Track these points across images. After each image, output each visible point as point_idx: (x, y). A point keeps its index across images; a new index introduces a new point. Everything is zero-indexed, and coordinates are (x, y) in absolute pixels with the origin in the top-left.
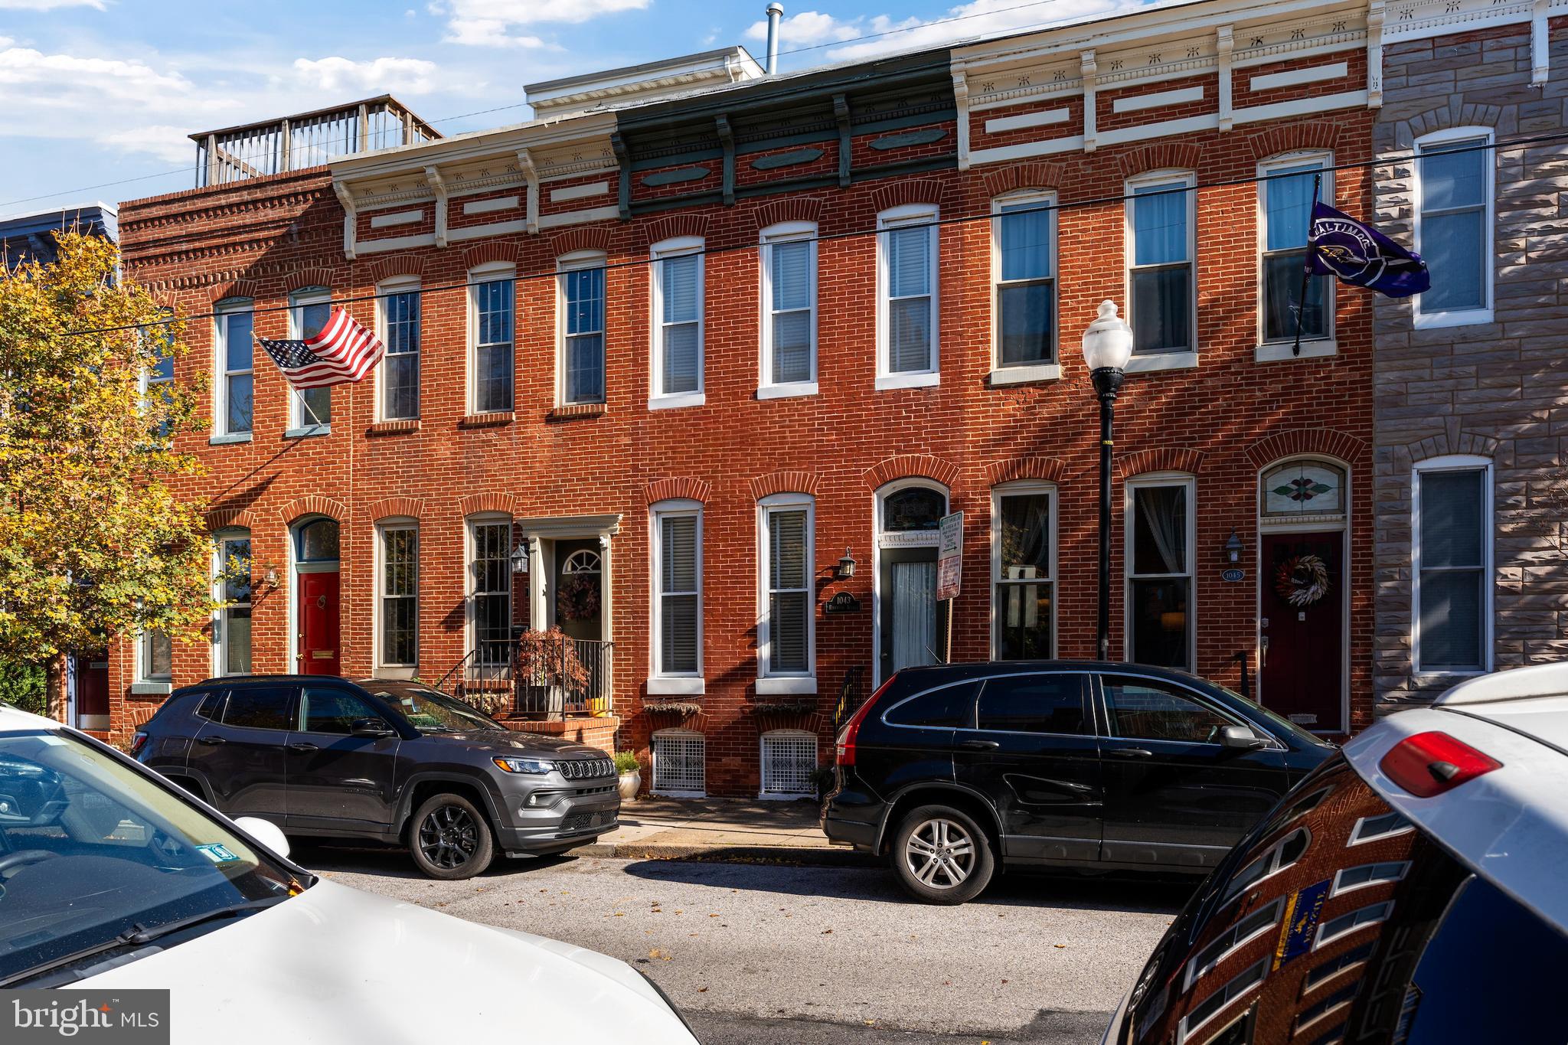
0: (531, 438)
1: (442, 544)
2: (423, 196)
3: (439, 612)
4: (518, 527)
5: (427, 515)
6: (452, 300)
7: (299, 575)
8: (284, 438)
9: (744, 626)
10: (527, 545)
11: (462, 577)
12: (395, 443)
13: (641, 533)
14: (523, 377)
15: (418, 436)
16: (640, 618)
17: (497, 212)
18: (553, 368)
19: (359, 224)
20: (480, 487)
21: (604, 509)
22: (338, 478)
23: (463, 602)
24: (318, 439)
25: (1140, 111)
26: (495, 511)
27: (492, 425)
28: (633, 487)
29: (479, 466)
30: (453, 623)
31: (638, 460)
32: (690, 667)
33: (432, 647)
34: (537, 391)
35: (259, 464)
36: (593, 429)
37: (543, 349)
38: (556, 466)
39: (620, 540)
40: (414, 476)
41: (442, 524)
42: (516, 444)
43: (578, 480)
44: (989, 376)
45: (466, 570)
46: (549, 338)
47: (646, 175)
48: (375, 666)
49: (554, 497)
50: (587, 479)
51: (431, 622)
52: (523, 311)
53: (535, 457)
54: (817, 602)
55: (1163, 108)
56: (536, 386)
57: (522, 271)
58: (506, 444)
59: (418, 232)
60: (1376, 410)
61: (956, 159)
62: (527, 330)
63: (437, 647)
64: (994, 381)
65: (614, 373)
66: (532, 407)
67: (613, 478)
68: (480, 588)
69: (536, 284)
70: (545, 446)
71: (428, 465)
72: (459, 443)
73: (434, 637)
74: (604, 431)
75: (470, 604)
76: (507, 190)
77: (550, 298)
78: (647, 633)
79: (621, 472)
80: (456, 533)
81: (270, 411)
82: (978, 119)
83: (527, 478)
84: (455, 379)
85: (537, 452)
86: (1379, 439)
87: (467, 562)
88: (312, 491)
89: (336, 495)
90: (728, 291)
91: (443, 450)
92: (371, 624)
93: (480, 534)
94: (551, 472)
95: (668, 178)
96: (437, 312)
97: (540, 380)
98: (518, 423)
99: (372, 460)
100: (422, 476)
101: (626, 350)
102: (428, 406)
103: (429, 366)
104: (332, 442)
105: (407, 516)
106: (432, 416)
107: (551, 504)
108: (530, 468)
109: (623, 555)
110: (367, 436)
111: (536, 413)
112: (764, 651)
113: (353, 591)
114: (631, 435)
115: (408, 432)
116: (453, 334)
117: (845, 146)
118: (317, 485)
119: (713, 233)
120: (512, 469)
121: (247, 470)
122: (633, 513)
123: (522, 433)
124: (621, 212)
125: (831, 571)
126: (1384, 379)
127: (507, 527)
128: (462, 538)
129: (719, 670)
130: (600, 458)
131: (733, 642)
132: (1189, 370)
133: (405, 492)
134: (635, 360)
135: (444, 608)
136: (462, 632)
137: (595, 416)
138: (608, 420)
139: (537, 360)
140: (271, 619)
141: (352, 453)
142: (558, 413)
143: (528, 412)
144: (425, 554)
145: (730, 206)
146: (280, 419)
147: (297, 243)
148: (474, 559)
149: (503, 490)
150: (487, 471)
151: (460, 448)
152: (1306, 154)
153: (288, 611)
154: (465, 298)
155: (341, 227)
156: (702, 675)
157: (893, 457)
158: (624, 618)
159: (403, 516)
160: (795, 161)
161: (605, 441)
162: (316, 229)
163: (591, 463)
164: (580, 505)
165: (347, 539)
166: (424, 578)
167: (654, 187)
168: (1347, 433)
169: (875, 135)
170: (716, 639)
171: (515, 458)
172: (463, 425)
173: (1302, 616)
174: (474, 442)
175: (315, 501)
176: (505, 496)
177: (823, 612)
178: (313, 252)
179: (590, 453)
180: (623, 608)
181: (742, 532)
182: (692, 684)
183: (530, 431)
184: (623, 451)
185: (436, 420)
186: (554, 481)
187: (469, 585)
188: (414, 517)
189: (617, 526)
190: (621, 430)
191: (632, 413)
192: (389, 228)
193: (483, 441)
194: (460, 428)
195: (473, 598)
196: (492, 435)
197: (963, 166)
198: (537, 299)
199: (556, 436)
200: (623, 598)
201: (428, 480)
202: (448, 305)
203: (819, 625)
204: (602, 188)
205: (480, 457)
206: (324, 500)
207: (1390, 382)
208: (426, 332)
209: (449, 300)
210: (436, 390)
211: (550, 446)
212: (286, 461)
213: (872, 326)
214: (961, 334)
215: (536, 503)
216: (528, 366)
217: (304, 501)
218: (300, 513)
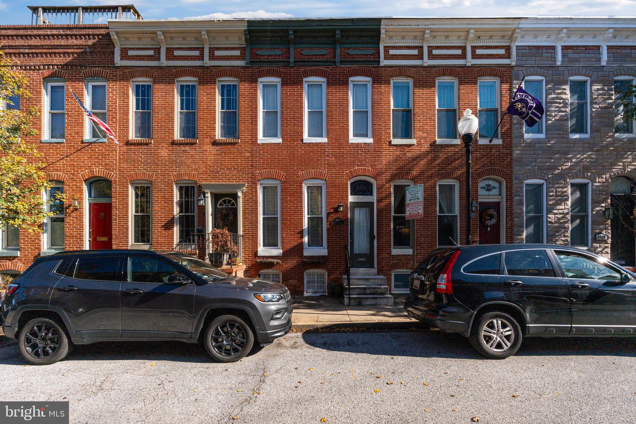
0: (205, 150)
1: (163, 192)
2: (154, 45)
3: (162, 221)
4: (200, 187)
5: (156, 180)
6: (168, 90)
7: (90, 204)
8: (82, 142)
9: (298, 229)
10: (204, 194)
11: (173, 207)
12: (140, 148)
13: (255, 192)
14: (201, 125)
15: (152, 146)
16: (254, 225)
17: (190, 56)
18: (215, 123)
19: (122, 53)
20: (182, 169)
21: (238, 181)
22: (111, 162)
23: (174, 217)
24: (100, 144)
25: (441, 55)
26: (189, 180)
27: (187, 144)
28: (251, 173)
29: (181, 161)
30: (168, 226)
31: (253, 163)
32: (275, 245)
33: (158, 236)
34: (208, 132)
35: (69, 153)
36: (233, 149)
37: (211, 115)
38: (217, 163)
39: (246, 194)
40: (149, 163)
41: (164, 184)
42: (199, 152)
43: (227, 169)
44: (391, 141)
45: (175, 204)
46: (213, 111)
47: (256, 50)
48: (130, 244)
49: (216, 175)
50: (231, 169)
51: (158, 226)
52: (202, 98)
53: (208, 159)
54: (328, 221)
55: (448, 55)
56: (207, 129)
57: (201, 83)
58: (194, 152)
59: (151, 60)
60: (514, 164)
61: (379, 61)
62: (203, 106)
63: (161, 236)
64: (393, 143)
65: (243, 127)
66: (206, 138)
67: (243, 169)
68: (181, 211)
69: (208, 88)
70: (212, 154)
71: (156, 159)
72: (172, 150)
73: (160, 232)
74: (238, 150)
75: (177, 219)
76: (194, 48)
77: (214, 94)
78: (257, 231)
79: (246, 167)
80: (170, 188)
81: (74, 130)
82: (387, 49)
83: (204, 167)
84: (169, 123)
85: (208, 157)
86: (515, 172)
87: (175, 201)
88: (98, 167)
89: (110, 169)
90: (291, 100)
91: (164, 153)
92: (128, 226)
93: (181, 189)
94: (215, 165)
95: (267, 53)
96: (161, 94)
97: (209, 127)
98: (199, 144)
99: (128, 155)
100: (154, 163)
101: (248, 119)
102: (156, 134)
103: (157, 117)
104: (108, 146)
105: (146, 180)
106: (159, 138)
107: (215, 178)
108: (205, 163)
109: (247, 200)
110: (126, 144)
111: (208, 140)
112: (306, 239)
113: (119, 211)
114: (250, 152)
115: (147, 144)
116: (168, 104)
117: (338, 51)
118: (100, 164)
119: (285, 77)
120: (196, 163)
121: (62, 155)
122: (251, 184)
123: (202, 148)
124: (247, 63)
125: (333, 209)
126: (516, 152)
127: (194, 187)
128: (173, 190)
129: (288, 247)
130: (237, 161)
131: (294, 235)
132: (457, 145)
133: (145, 169)
134: (252, 123)
135: (164, 219)
136: (173, 230)
137: (234, 144)
138: (240, 146)
139: (208, 119)
140: (75, 223)
141: (118, 151)
142: (218, 141)
143: (204, 140)
144: (155, 197)
145: (292, 67)
146: (80, 133)
147: (89, 57)
148: (178, 199)
149: (193, 171)
150: (185, 163)
151: (172, 153)
152: (491, 78)
153: (84, 219)
154: (174, 90)
155: (113, 53)
156: (281, 248)
157: (356, 168)
158: (247, 225)
159: (144, 180)
160: (318, 54)
161: (239, 154)
162: (99, 52)
163: (233, 163)
164: (228, 179)
165: (116, 188)
166: (155, 207)
167: (260, 56)
168: (505, 170)
169: (348, 49)
170: (287, 234)
171: (198, 158)
172: (173, 143)
173: (489, 229)
174: (179, 150)
175: (99, 171)
176: (194, 174)
177: (330, 225)
178: (98, 62)
179: (232, 158)
180: (247, 221)
181: (297, 193)
182: (276, 252)
183: (205, 148)
184: (247, 158)
185: (160, 140)
186: (216, 169)
187: (176, 210)
188: (149, 181)
189: (244, 188)
190: (246, 150)
191: (250, 144)
192: (137, 56)
193: (183, 150)
194: (172, 144)
195: (178, 216)
196: (187, 148)
197: (382, 64)
198: (208, 94)
199: (217, 150)
200: (247, 217)
201: (157, 165)
202: (166, 92)
203: (328, 230)
204: (238, 53)
205: (181, 157)
206: (104, 171)
207: (518, 154)
208: (156, 102)
209: (166, 90)
210: (160, 128)
211: (214, 155)
212: (83, 153)
213: (348, 119)
214: (380, 125)
215: (208, 177)
216: (204, 121)
217: (93, 171)
218: (91, 176)
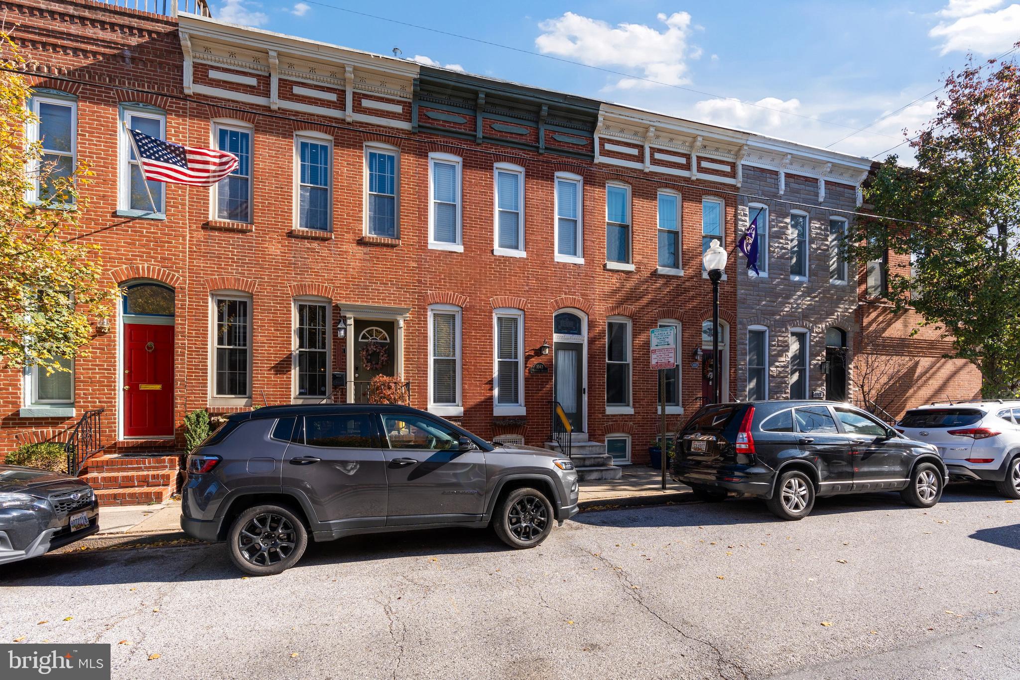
0: (346, 252)
1: (273, 313)
2: (257, 69)
3: (270, 360)
4: (337, 308)
5: (259, 292)
6: (281, 148)
7: (124, 324)
8: (114, 214)
9: (486, 378)
10: (345, 319)
11: (291, 337)
12: (230, 237)
13: (423, 321)
14: (338, 212)
15: (252, 236)
16: (422, 371)
17: (320, 100)
18: (362, 211)
19: (195, 71)
20: (306, 278)
21: (399, 304)
22: (174, 255)
23: (291, 354)
24: (152, 222)
25: (664, 161)
26: (317, 296)
27: (315, 239)
28: (419, 293)
29: (304, 265)
30: (282, 368)
31: (422, 277)
32: (452, 400)
33: (264, 384)
34: (350, 223)
35: (85, 231)
36: (390, 253)
37: (355, 197)
38: (365, 273)
39: (410, 323)
40: (247, 263)
41: (273, 300)
42: (335, 254)
43: (380, 283)
44: (606, 264)
45: (293, 333)
46: (359, 191)
47: (427, 111)
48: (209, 396)
49: (364, 292)
50: (388, 284)
51: (263, 367)
52: (340, 169)
53: (350, 265)
54: (526, 367)
55: (671, 162)
56: (349, 219)
57: (338, 143)
58: (327, 253)
59: (252, 93)
60: (739, 305)
61: (593, 157)
62: (342, 182)
63: (268, 384)
64: (608, 267)
65: (406, 222)
66: (346, 232)
67: (406, 285)
68: (301, 346)
69: (350, 155)
70: (357, 259)
71: (260, 257)
72: (288, 246)
73: (266, 377)
74: (399, 256)
75: (295, 357)
76: (328, 88)
77: (359, 166)
78: (427, 380)
79: (410, 282)
80: (285, 307)
81: (96, 191)
82: (603, 141)
83: (343, 278)
84: (284, 202)
85: (350, 262)
86: (739, 315)
87: (293, 329)
88: (147, 261)
89: (172, 267)
90: (477, 191)
91: (275, 248)
92: (207, 366)
93: (301, 309)
94: (361, 276)
95: (443, 117)
96: (268, 153)
97: (352, 216)
98: (335, 241)
99: (208, 246)
100: (255, 264)
101: (413, 210)
102: (260, 216)
103: (261, 189)
104: (167, 226)
105: (241, 291)
106: (265, 224)
107: (361, 296)
108: (346, 271)
109: (411, 333)
110: (203, 228)
111: (349, 236)
112: (496, 392)
113: (188, 340)
114: (416, 261)
115: (243, 232)
116: (282, 171)
117: (542, 133)
118: (152, 257)
119: (468, 157)
120: (331, 270)
121: (70, 234)
122: (418, 308)
123: (340, 248)
124: (413, 127)
125: (533, 352)
126: (741, 292)
127: (324, 308)
128: (290, 311)
129: (472, 402)
130: (396, 272)
131: (480, 387)
132: (680, 277)
133: (240, 273)
134: (420, 218)
135: (275, 357)
136: (290, 375)
137: (393, 246)
138: (402, 250)
139: (350, 203)
140: (98, 357)
141: (188, 238)
142: (367, 240)
143: (344, 235)
144: (258, 319)
145: (478, 144)
146: (109, 199)
147: (130, 66)
148: (298, 326)
149: (325, 283)
150: (311, 268)
151: (288, 250)
152: (716, 198)
153: (117, 352)
154: (292, 150)
155: (180, 68)
156: (460, 404)
157: (563, 296)
158: (412, 370)
159: (238, 290)
160: (515, 132)
161: (399, 263)
162: (152, 61)
163: (389, 274)
164: (382, 299)
165: (183, 302)
166: (258, 336)
167: (433, 119)
168: (729, 312)
169: (555, 132)
170: (470, 385)
171: (334, 263)
172: (291, 234)
173: (711, 383)
174: (300, 247)
175: (148, 269)
176: (326, 287)
177: (529, 373)
178: (147, 78)
179: (389, 268)
180: (411, 364)
181: (485, 325)
182: (455, 410)
183: (345, 248)
184: (412, 270)
185: (268, 227)
186: (363, 282)
187: (295, 342)
188: (248, 292)
189: (408, 315)
190: (410, 257)
191: (417, 249)
192: (225, 82)
193: (308, 248)
194: (289, 236)
195: (297, 352)
196: (315, 245)
197: (596, 161)
198: (350, 164)
199: (364, 254)
200: (411, 358)
201: (260, 268)
202: (278, 151)
203: (527, 380)
204: (398, 109)
205: (305, 258)
206: (159, 270)
207: (742, 294)
208: (259, 165)
209: (278, 147)
210: (267, 207)
211: (360, 259)
212: (117, 234)
213: (553, 228)
214: (593, 242)
215: (350, 294)
216: (343, 205)
217: (138, 268)
218: (132, 275)
